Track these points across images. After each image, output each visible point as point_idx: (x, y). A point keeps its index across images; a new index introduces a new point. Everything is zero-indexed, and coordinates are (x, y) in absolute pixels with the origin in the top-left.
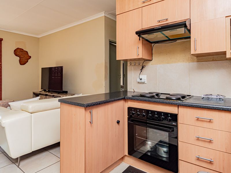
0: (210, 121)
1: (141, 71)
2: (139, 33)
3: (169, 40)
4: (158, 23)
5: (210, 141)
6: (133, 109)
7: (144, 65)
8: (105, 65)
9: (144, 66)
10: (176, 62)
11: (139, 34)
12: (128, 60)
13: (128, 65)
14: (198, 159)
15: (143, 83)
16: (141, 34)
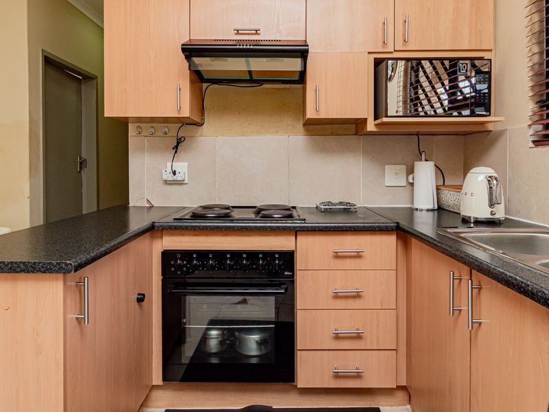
0: (358, 256)
1: (176, 152)
2: (190, 51)
3: (252, 80)
4: (236, 34)
5: (357, 296)
6: (178, 255)
7: (180, 135)
8: (31, 130)
9: (183, 139)
10: (261, 133)
11: (188, 54)
12: (130, 121)
13: (130, 133)
14: (337, 337)
15: (180, 183)
16: (193, 54)
